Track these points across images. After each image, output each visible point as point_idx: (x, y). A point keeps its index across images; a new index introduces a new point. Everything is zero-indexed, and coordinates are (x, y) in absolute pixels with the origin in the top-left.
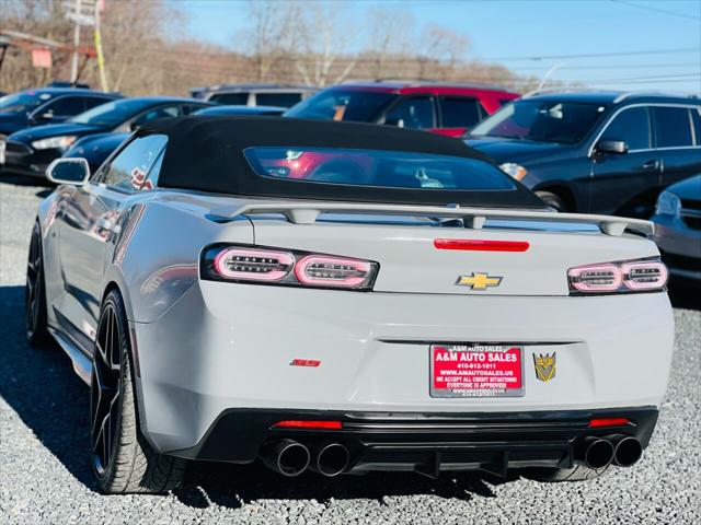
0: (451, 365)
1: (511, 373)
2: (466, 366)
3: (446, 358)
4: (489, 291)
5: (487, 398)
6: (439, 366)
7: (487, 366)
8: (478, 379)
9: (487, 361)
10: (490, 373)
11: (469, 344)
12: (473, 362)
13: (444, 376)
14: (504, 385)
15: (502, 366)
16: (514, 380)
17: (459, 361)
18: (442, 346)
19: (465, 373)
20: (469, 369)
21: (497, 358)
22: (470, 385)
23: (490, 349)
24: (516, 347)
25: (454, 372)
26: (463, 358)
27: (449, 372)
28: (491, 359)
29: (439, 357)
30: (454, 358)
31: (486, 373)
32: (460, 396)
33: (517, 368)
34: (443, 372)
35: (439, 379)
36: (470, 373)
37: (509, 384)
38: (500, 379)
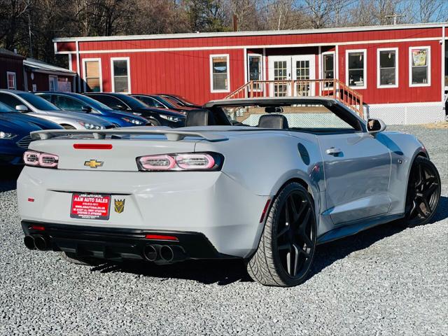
0: (80, 203)
1: (104, 208)
2: (86, 204)
3: (78, 200)
4: (98, 168)
5: (89, 219)
6: (74, 204)
7: (94, 204)
8: (90, 210)
9: (95, 202)
10: (96, 208)
11: (89, 193)
12: (89, 202)
13: (77, 208)
14: (100, 214)
15: (101, 205)
16: (104, 212)
17: (84, 202)
18: (76, 194)
19: (85, 207)
21: (99, 201)
22: (86, 213)
23: (96, 196)
24: (107, 195)
25: (81, 207)
26: (86, 200)
27: (79, 206)
28: (97, 201)
29: (76, 199)
30: (82, 200)
31: (93, 208)
32: (81, 218)
33: (107, 206)
34: (76, 206)
35: (75, 210)
36: (87, 207)
37: (103, 214)
38: (99, 211)
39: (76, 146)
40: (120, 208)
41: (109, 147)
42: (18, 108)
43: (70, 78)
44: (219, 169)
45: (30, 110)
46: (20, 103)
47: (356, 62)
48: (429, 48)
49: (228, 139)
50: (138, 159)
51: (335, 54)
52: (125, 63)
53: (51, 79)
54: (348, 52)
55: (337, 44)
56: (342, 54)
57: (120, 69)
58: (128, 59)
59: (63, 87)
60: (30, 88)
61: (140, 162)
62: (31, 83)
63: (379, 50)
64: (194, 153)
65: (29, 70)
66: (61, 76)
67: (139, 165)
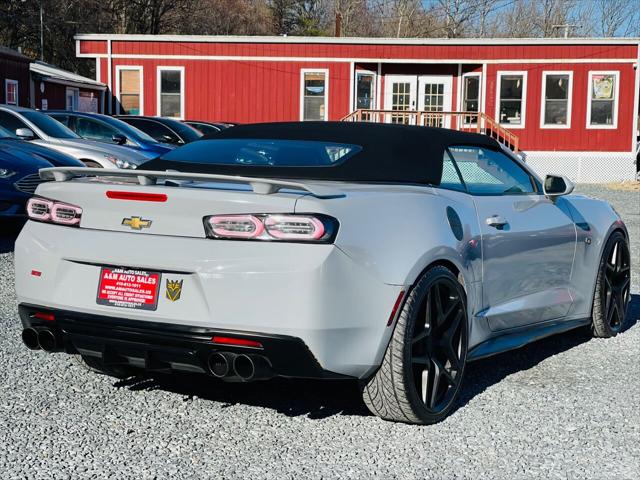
0: (113, 283)
1: (150, 292)
2: (122, 284)
3: (110, 277)
5: (125, 308)
6: (103, 283)
7: (135, 285)
8: (127, 294)
9: (135, 282)
10: (136, 291)
11: (128, 268)
12: (127, 282)
13: (107, 290)
14: (143, 301)
15: (144, 287)
16: (150, 297)
17: (118, 280)
18: (107, 268)
19: (120, 289)
20: (123, 287)
21: (143, 280)
22: (121, 298)
23: (138, 273)
24: (155, 273)
25: (113, 288)
26: (121, 278)
27: (110, 287)
28: (139, 280)
29: (106, 276)
30: (115, 277)
31: (133, 290)
32: (112, 305)
33: (154, 289)
34: (107, 287)
35: (104, 292)
36: (123, 289)
37: (147, 300)
38: (142, 296)
39: (111, 195)
40: (175, 293)
41: (162, 198)
42: (19, 132)
43: (97, 93)
44: (330, 241)
45: (36, 137)
46: (23, 126)
47: (511, 89)
48: (617, 73)
49: (344, 196)
50: (206, 219)
51: (482, 76)
52: (178, 74)
53: (69, 92)
54: (500, 74)
55: (485, 62)
56: (491, 76)
57: (170, 83)
58: (182, 69)
59: (86, 105)
60: (39, 105)
61: (209, 225)
62: (39, 97)
63: (545, 74)
64: (294, 214)
65: (38, 78)
66: (84, 90)
67: (208, 228)
